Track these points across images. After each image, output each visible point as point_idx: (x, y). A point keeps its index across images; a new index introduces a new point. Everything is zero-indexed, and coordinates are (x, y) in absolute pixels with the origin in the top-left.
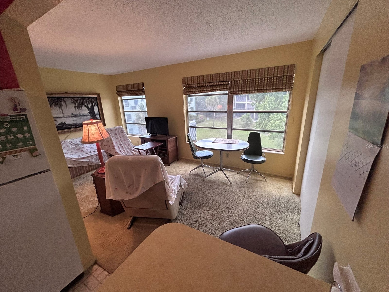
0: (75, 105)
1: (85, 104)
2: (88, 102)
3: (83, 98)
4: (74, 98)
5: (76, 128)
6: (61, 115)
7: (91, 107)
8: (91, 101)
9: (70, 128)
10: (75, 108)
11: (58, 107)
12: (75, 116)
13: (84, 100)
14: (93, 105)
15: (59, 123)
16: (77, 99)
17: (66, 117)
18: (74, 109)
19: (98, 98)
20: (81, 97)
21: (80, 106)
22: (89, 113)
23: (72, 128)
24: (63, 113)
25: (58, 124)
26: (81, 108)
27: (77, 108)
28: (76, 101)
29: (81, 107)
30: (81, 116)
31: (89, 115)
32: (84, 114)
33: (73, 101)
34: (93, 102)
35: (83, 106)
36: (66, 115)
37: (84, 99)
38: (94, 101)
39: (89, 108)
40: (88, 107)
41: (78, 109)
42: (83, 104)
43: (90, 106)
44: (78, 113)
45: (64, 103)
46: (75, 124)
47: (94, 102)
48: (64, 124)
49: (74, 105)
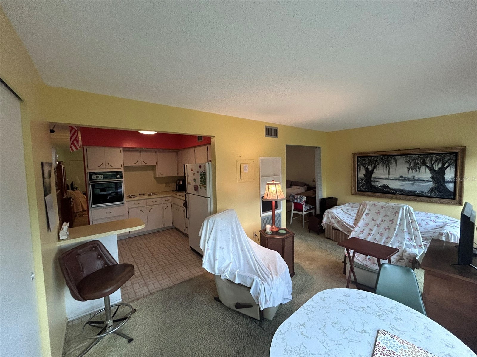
0: (410, 164)
1: (428, 165)
2: (436, 161)
3: (427, 155)
4: (411, 156)
5: (400, 194)
6: (387, 176)
7: (439, 169)
8: (443, 160)
9: (392, 193)
10: (408, 169)
11: (385, 167)
12: (405, 179)
13: (428, 159)
14: (445, 166)
15: (382, 185)
16: (415, 156)
17: (392, 179)
18: (406, 170)
19: (460, 154)
20: (424, 154)
21: (417, 167)
22: (432, 178)
23: (395, 194)
24: (389, 174)
25: (379, 186)
26: (418, 170)
27: (411, 169)
28: (413, 160)
29: (419, 168)
30: (414, 180)
31: (431, 181)
32: (421, 179)
33: (408, 159)
34: (447, 162)
35: (424, 167)
36: (392, 177)
37: (428, 157)
38: (449, 159)
39: (434, 170)
40: (431, 169)
41: (413, 171)
42: (424, 164)
43: (437, 167)
44: (410, 176)
45: (394, 162)
46: (401, 190)
47: (449, 162)
48: (387, 187)
49: (408, 165)
